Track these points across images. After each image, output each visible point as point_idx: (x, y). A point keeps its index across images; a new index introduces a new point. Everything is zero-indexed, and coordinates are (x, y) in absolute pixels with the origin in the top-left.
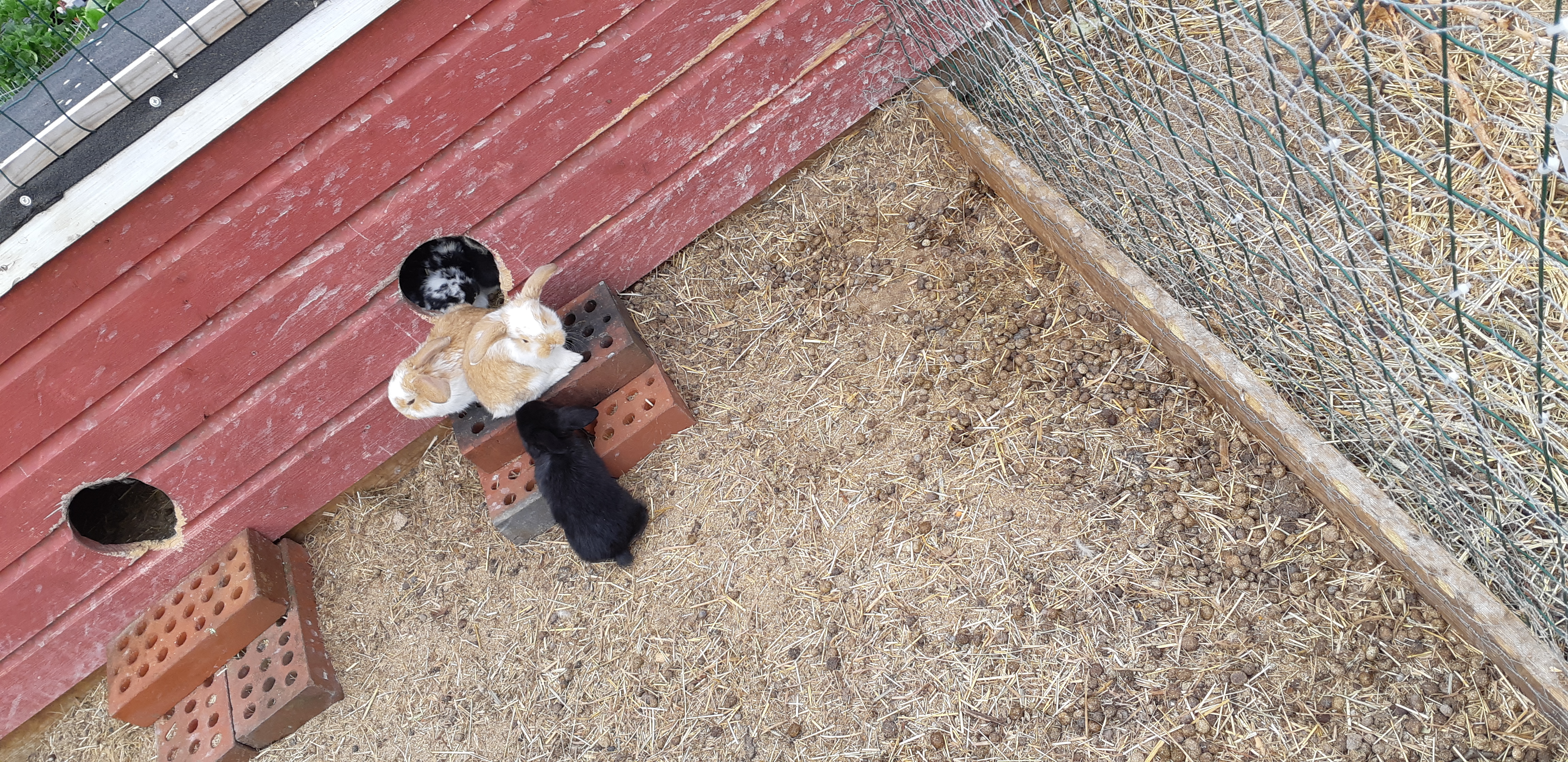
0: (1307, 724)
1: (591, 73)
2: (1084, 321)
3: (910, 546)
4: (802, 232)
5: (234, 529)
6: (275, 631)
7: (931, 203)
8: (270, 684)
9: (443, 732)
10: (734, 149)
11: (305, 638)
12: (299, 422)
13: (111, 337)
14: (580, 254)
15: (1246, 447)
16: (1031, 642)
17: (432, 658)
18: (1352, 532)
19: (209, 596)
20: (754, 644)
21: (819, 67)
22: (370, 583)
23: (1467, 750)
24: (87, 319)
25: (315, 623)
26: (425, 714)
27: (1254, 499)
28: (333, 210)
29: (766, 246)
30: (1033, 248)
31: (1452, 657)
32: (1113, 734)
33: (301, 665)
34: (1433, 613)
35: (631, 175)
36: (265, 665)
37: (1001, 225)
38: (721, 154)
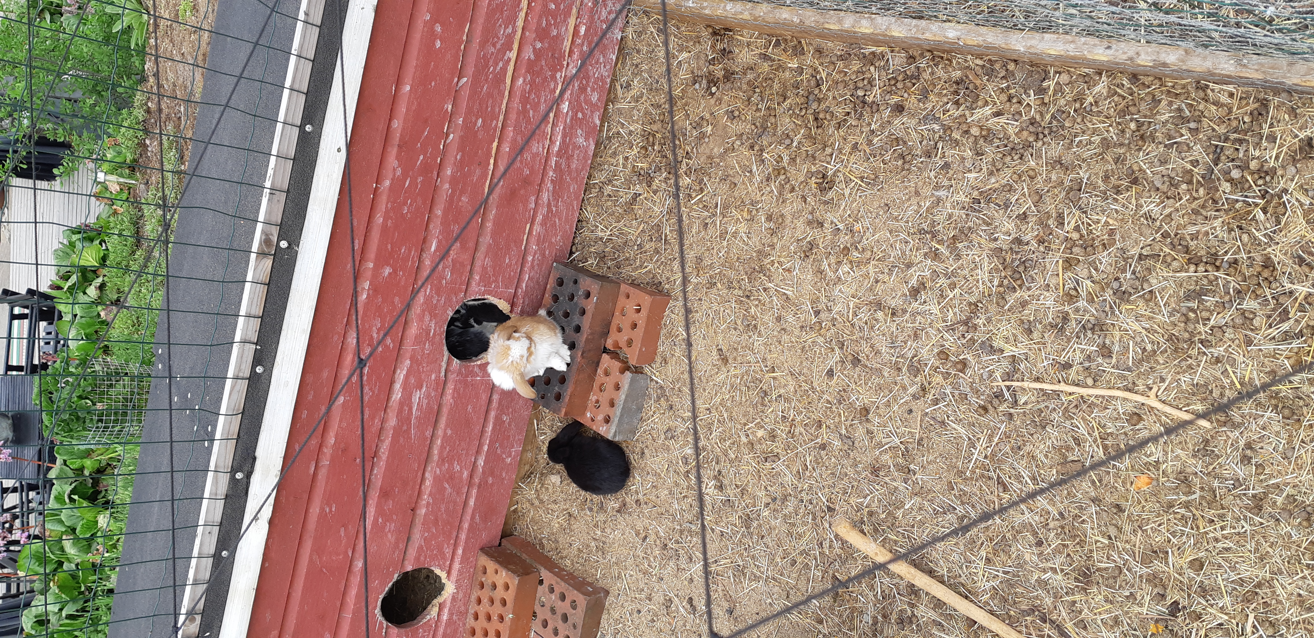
0: (1128, 190)
1: (458, 157)
2: (840, 64)
3: (846, 268)
4: (638, 141)
5: (473, 557)
6: (542, 590)
7: (697, 63)
8: (565, 618)
9: (677, 565)
10: (564, 128)
11: (562, 579)
12: (461, 472)
13: (334, 509)
14: (530, 258)
15: (984, 66)
16: (952, 265)
17: (638, 534)
18: (1075, 68)
19: (492, 601)
20: (805, 387)
21: (573, 42)
22: (569, 524)
23: (1220, 137)
24: (315, 510)
25: (559, 568)
26: (660, 564)
27: (1011, 91)
28: (389, 347)
29: (624, 166)
30: (778, 44)
31: (1177, 94)
32: (1032, 277)
33: (573, 594)
34: (1151, 79)
35: (522, 192)
36: (553, 611)
37: (748, 45)
38: (559, 138)
